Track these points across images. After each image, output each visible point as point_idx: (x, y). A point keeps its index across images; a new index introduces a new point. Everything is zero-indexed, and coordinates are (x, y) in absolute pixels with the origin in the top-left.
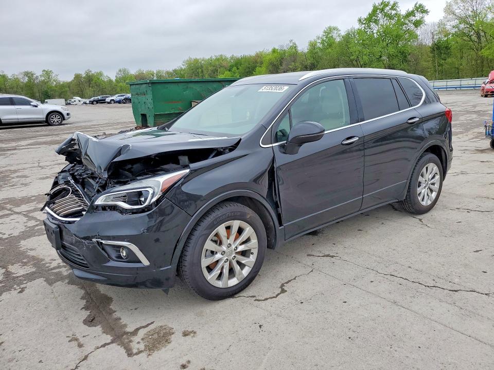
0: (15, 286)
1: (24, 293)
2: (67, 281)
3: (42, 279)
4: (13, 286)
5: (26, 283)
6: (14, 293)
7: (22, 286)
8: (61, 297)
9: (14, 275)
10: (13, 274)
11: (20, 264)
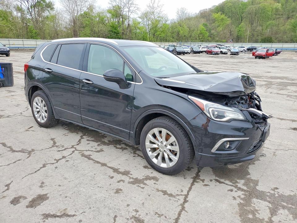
0: (277, 195)
1: (275, 187)
2: (248, 176)
3: (258, 188)
4: (278, 197)
5: (269, 192)
6: (281, 191)
7: (273, 192)
8: (261, 171)
9: (270, 206)
10: (270, 208)
11: (257, 216)
